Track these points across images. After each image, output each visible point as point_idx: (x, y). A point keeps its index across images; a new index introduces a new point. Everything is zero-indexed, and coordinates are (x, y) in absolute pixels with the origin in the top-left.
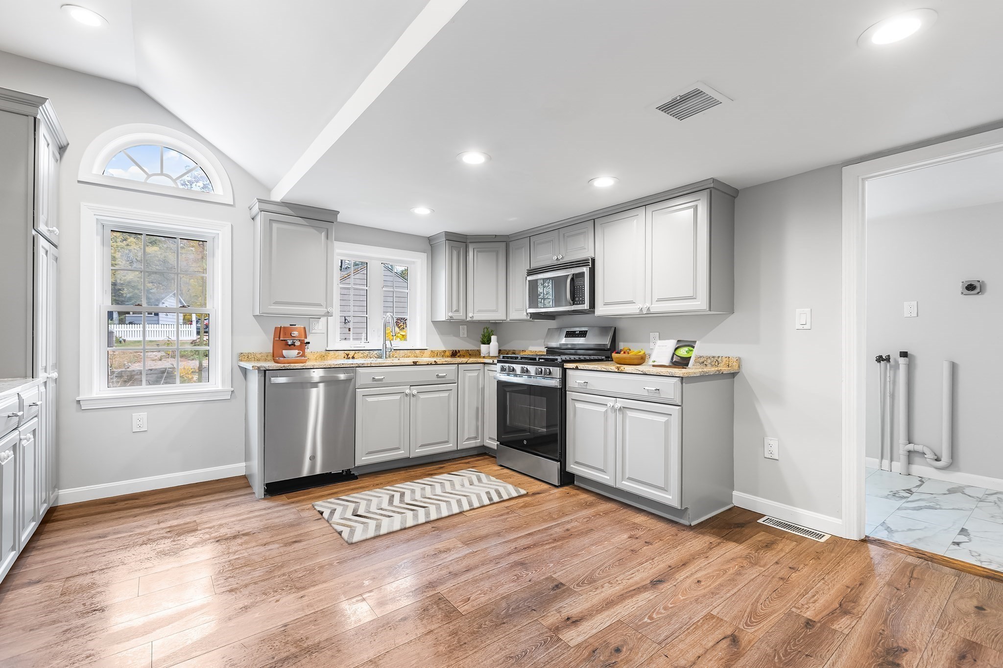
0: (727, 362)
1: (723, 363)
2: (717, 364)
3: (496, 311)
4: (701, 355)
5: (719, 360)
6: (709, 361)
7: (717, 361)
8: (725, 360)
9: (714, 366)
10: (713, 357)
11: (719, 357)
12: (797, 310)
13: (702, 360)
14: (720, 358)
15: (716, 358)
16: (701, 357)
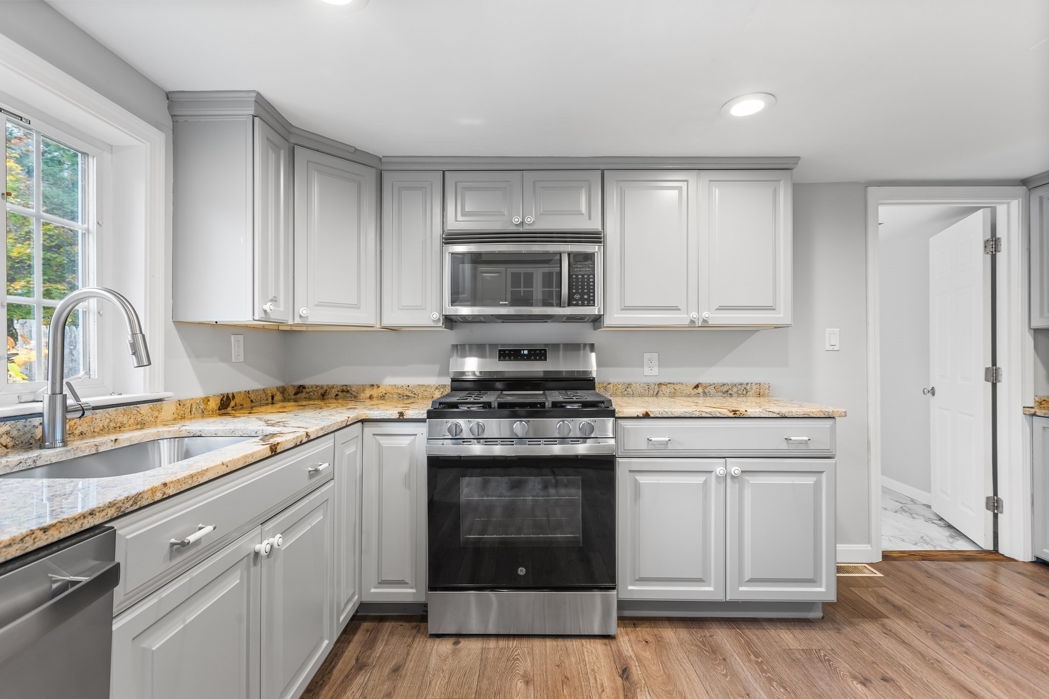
0: (758, 390)
1: (753, 391)
2: (745, 393)
3: (356, 307)
4: (725, 382)
5: (748, 387)
6: (735, 389)
7: (745, 388)
8: (754, 387)
9: (742, 395)
10: (741, 384)
11: (747, 384)
12: (827, 329)
13: (725, 388)
14: (749, 385)
15: (743, 386)
16: (724, 385)
